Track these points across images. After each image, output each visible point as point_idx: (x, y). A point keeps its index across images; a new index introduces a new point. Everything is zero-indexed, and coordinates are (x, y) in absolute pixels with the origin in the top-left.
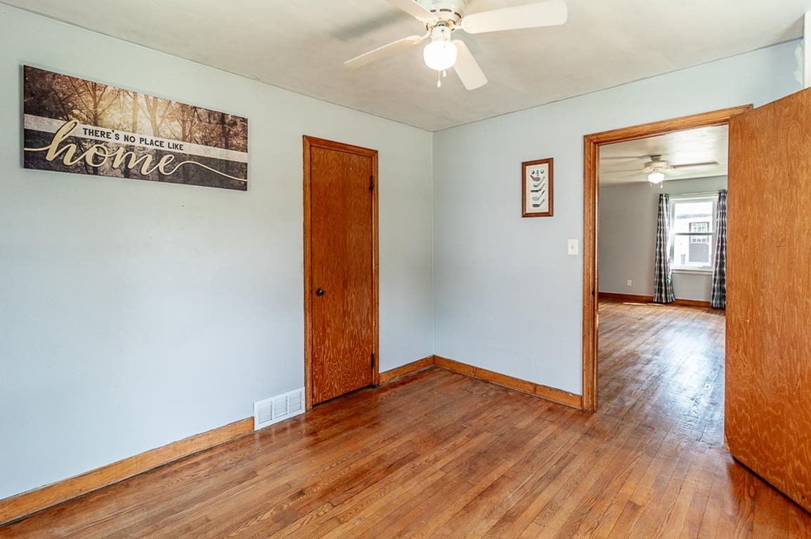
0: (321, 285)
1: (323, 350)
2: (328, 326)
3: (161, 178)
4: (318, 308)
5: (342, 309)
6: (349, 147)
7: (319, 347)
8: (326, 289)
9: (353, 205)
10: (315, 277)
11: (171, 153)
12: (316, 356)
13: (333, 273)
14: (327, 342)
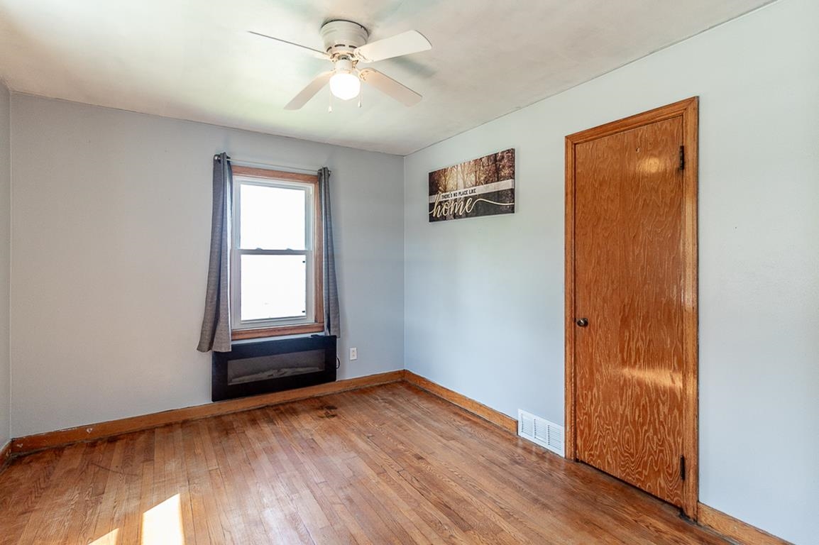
0: (587, 314)
1: (590, 397)
2: (598, 370)
3: (467, 215)
4: (583, 342)
5: (619, 356)
6: (630, 120)
7: (585, 392)
8: (594, 321)
9: (641, 203)
10: (580, 304)
11: (470, 197)
12: (581, 401)
13: (604, 300)
14: (595, 390)
